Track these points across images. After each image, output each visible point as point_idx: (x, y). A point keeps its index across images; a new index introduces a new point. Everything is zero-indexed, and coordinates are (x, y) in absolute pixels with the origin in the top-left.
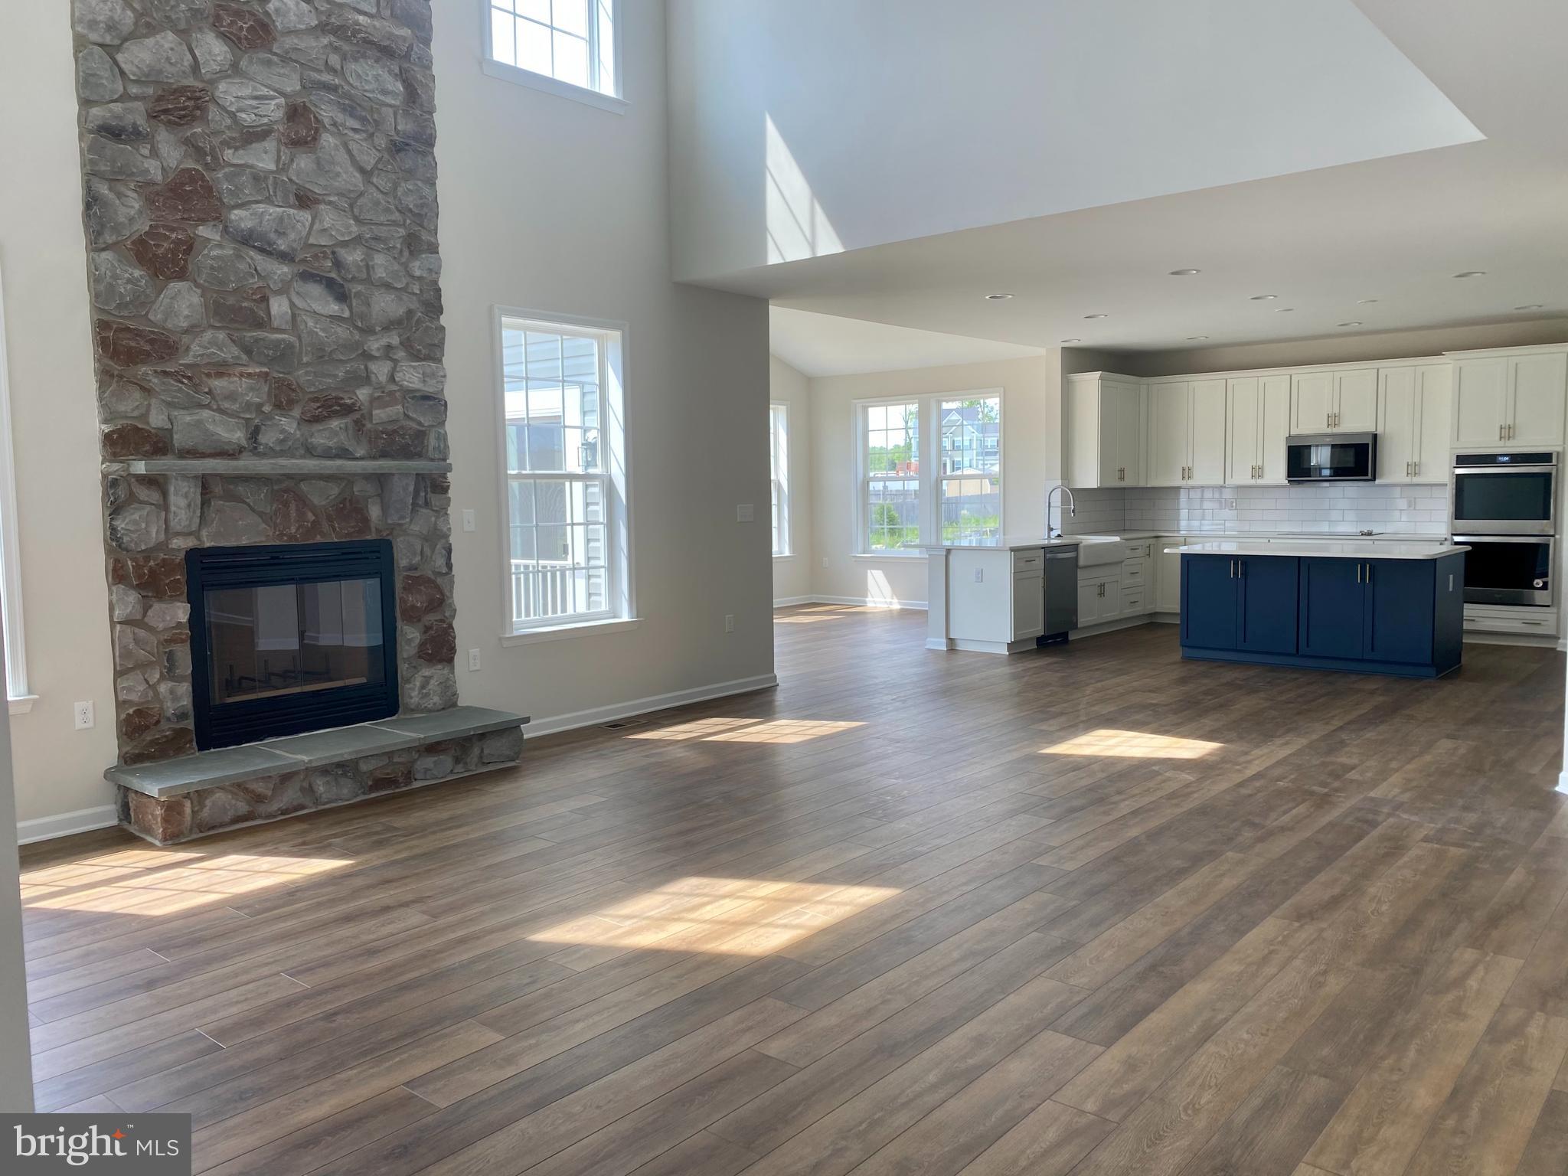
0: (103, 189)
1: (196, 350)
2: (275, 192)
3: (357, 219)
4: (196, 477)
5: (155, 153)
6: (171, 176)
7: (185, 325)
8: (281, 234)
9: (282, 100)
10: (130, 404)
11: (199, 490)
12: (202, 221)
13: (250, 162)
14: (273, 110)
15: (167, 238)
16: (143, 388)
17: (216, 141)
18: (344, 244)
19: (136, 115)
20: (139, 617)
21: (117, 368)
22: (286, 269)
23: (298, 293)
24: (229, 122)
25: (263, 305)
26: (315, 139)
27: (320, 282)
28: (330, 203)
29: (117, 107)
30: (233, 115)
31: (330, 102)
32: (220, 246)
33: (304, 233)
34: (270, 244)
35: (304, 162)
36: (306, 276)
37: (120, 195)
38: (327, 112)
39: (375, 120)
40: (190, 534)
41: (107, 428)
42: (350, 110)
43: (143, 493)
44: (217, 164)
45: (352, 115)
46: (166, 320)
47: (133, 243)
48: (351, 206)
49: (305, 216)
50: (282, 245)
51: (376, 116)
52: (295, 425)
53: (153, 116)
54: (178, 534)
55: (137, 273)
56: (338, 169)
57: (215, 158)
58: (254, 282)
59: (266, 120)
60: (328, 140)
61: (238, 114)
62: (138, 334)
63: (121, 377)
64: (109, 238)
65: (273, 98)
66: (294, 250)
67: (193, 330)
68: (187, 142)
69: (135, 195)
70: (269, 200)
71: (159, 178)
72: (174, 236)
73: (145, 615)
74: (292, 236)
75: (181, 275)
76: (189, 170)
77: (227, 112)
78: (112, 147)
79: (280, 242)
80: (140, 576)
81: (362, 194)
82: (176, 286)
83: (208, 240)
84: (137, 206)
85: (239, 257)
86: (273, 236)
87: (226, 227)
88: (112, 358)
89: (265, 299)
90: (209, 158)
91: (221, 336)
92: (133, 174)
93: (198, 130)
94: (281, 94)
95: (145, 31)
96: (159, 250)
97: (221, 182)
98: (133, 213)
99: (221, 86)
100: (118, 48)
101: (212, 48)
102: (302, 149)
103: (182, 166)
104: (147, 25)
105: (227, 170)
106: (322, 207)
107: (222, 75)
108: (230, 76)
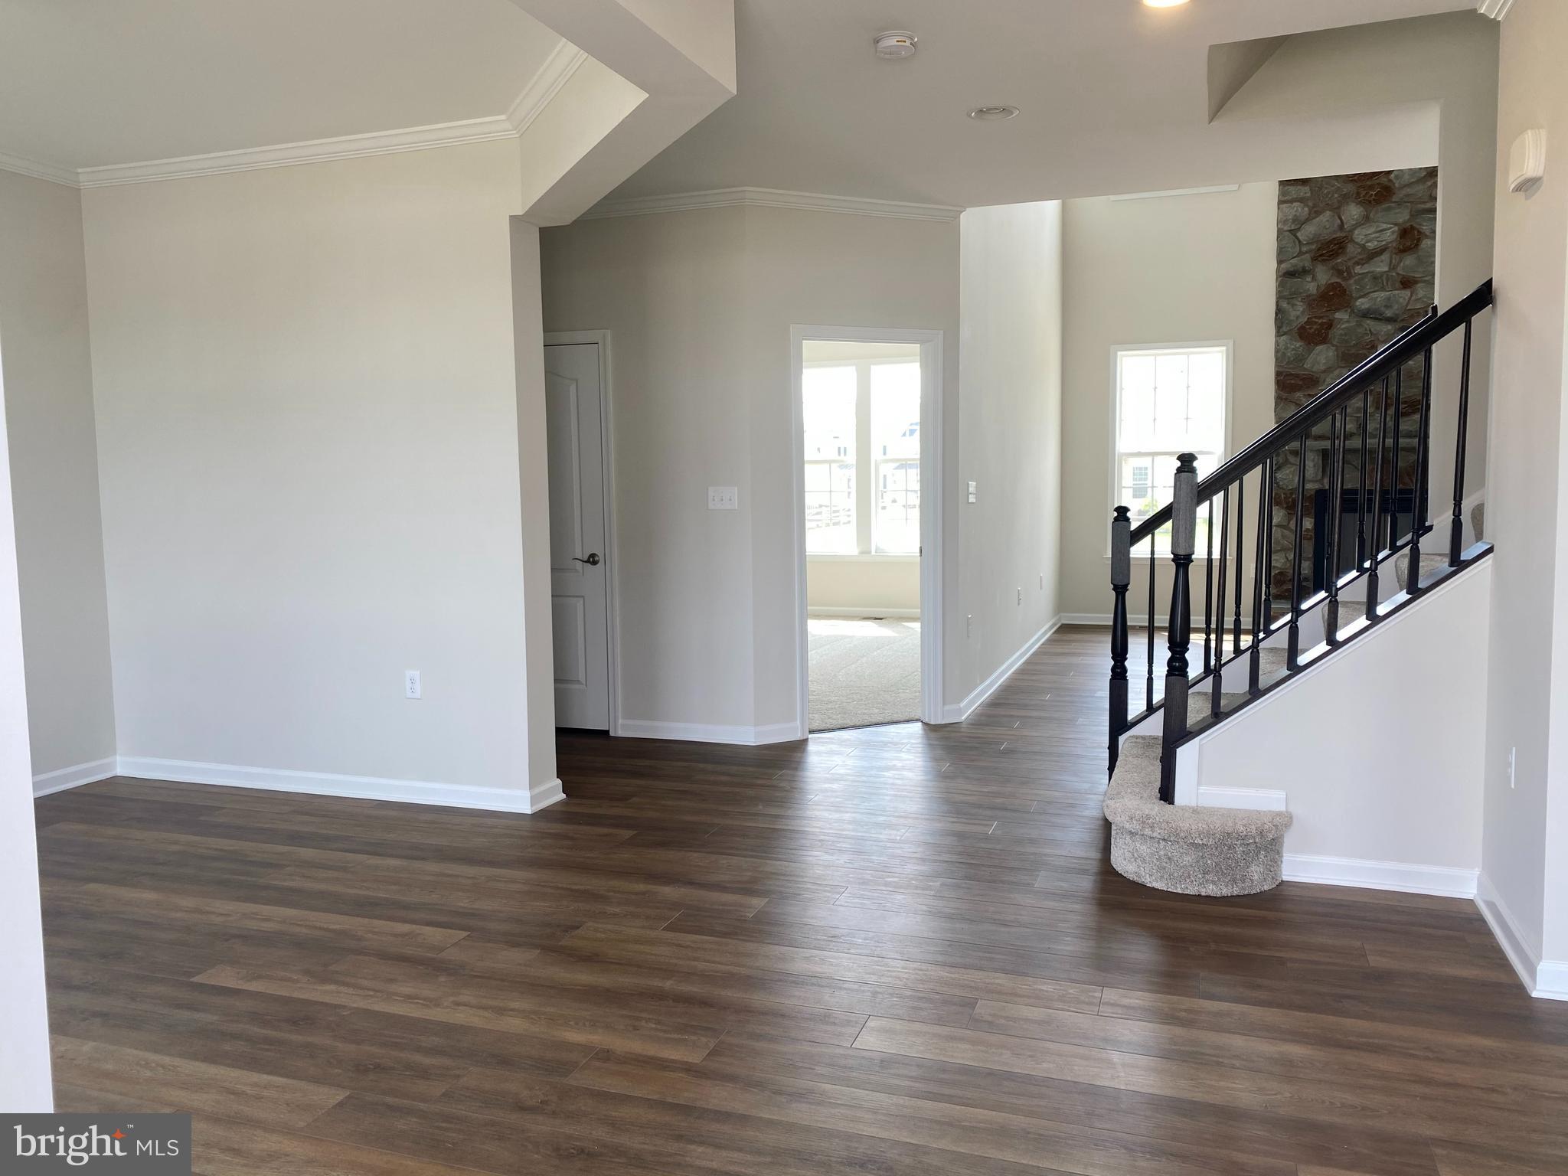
0: (1284, 305)
1: (1329, 381)
2: (1387, 284)
4: (1319, 450)
5: (1314, 279)
6: (1323, 288)
7: (1323, 368)
8: (1386, 307)
9: (1396, 228)
11: (1321, 458)
12: (1337, 310)
13: (1372, 270)
14: (1390, 236)
15: (1316, 323)
17: (1350, 263)
19: (1306, 261)
20: (1285, 524)
21: (1285, 395)
22: (1390, 327)
24: (1359, 250)
26: (1417, 245)
28: (1425, 281)
29: (1294, 261)
30: (1363, 247)
32: (1348, 322)
33: (1405, 304)
34: (1381, 314)
35: (1409, 260)
37: (1293, 305)
40: (1317, 481)
43: (1292, 459)
44: (1350, 276)
46: (1312, 367)
47: (1298, 329)
49: (1407, 293)
50: (1389, 313)
53: (1314, 259)
54: (1310, 481)
55: (1298, 344)
57: (1349, 273)
58: (1368, 338)
59: (1384, 243)
61: (1366, 244)
62: (1297, 376)
63: (1286, 399)
64: (1285, 329)
65: (1391, 228)
66: (1397, 315)
67: (1328, 370)
68: (1333, 268)
69: (1301, 304)
70: (1383, 289)
71: (1315, 292)
72: (1320, 321)
73: (1289, 523)
74: (1396, 307)
75: (1324, 340)
76: (1332, 284)
77: (1359, 245)
78: (1291, 281)
79: (1387, 312)
80: (1287, 503)
82: (1319, 348)
83: (1341, 319)
84: (1301, 309)
85: (1359, 325)
86: (1382, 309)
87: (1353, 310)
88: (1282, 390)
90: (1345, 274)
92: (1301, 293)
93: (1339, 261)
94: (1396, 224)
95: (1314, 215)
96: (1313, 330)
97: (1352, 286)
98: (1298, 313)
99: (1356, 232)
100: (1299, 229)
101: (1353, 212)
102: (1408, 253)
103: (1329, 282)
104: (1315, 212)
105: (1357, 277)
106: (1419, 285)
107: (1358, 225)
108: (1363, 224)
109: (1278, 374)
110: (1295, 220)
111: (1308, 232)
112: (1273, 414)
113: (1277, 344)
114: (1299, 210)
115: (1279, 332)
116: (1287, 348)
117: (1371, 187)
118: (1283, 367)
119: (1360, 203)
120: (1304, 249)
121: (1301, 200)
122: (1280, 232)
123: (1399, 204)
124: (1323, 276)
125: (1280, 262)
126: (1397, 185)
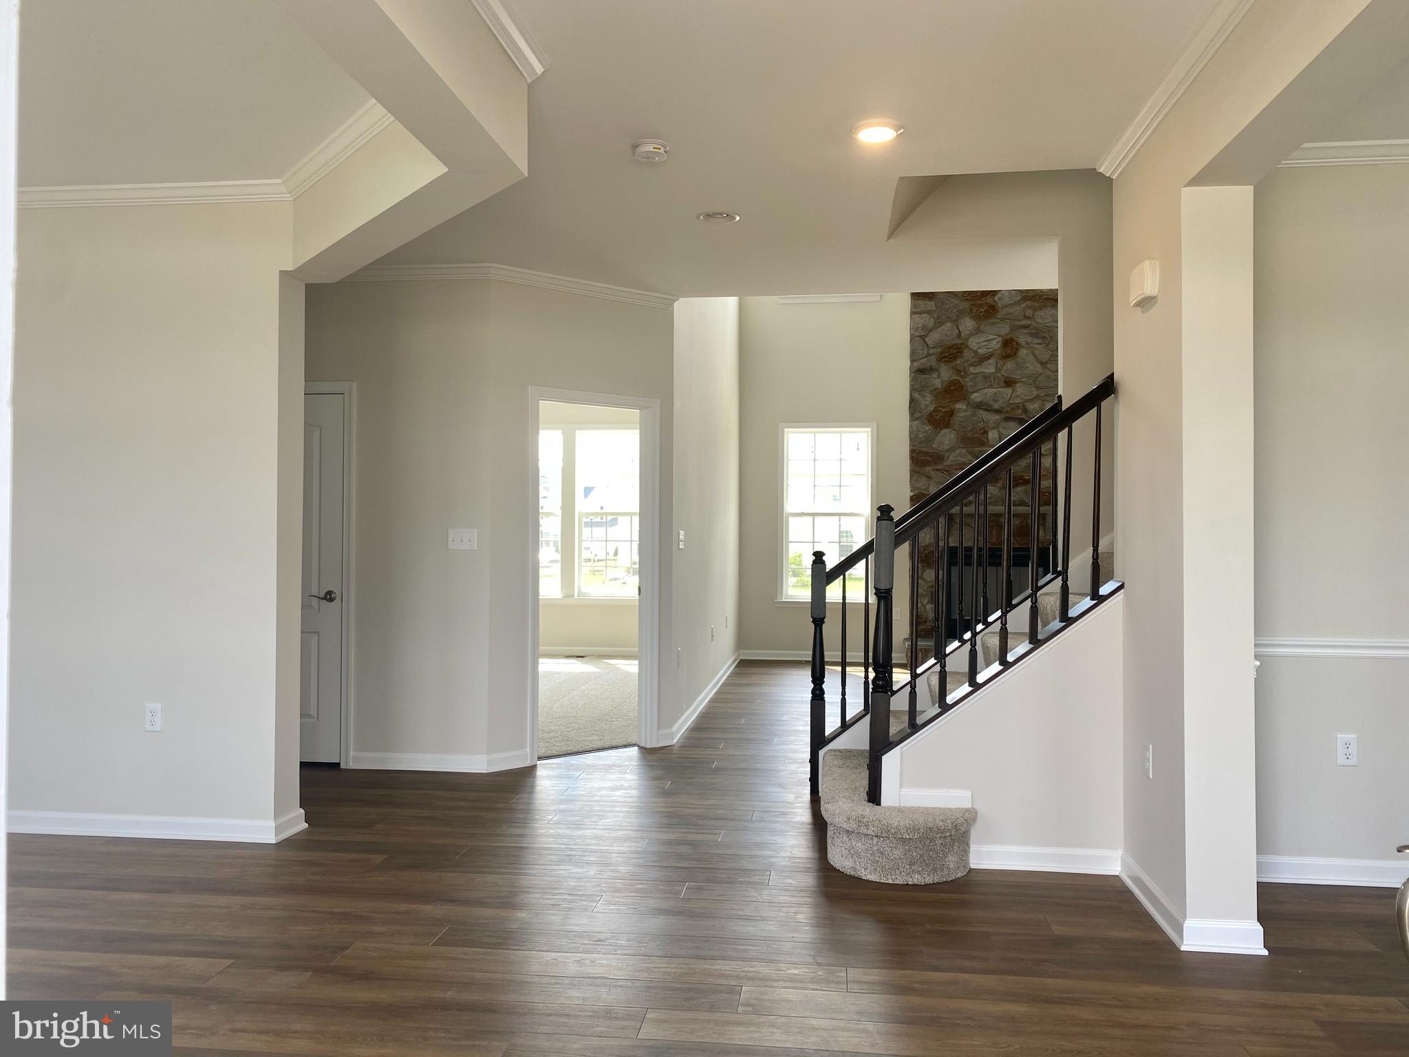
0: (916, 395)
1: (952, 459)
2: (994, 382)
3: (1038, 388)
5: (939, 376)
6: (946, 384)
7: (947, 448)
8: (995, 401)
9: (1000, 339)
10: (922, 483)
12: (958, 401)
13: (982, 371)
14: (996, 344)
15: (941, 411)
16: (927, 477)
17: (966, 365)
18: (1030, 401)
19: (932, 361)
20: (920, 574)
21: (917, 469)
22: (997, 417)
23: (1004, 428)
24: (973, 355)
25: (985, 435)
26: (1015, 354)
27: (1015, 421)
28: (1022, 382)
29: (923, 361)
30: (975, 352)
31: (1025, 334)
32: (965, 411)
33: (1008, 398)
34: (990, 407)
35: (1010, 365)
36: (1008, 419)
37: (923, 396)
38: (1022, 339)
39: (1050, 336)
41: (912, 494)
42: (1036, 335)
44: (966, 374)
45: (1037, 337)
46: (939, 447)
47: (927, 416)
48: (1035, 381)
49: (1009, 391)
50: (996, 406)
51: (1051, 335)
52: (998, 490)
53: (939, 360)
55: (928, 428)
56: (1027, 365)
57: (965, 372)
58: (981, 425)
59: (991, 350)
60: (1023, 352)
61: (979, 350)
62: (927, 453)
63: (919, 472)
64: (917, 415)
65: (994, 339)
66: (1002, 407)
67: (951, 450)
68: (954, 368)
69: (929, 395)
70: (991, 386)
71: (940, 386)
72: (944, 410)
73: (922, 574)
74: (1002, 401)
75: (947, 425)
76: (953, 380)
77: (972, 350)
78: (921, 377)
79: (995, 405)
80: (921, 557)
81: (1040, 375)
82: (944, 431)
83: (960, 409)
84: (930, 400)
85: (974, 415)
86: (991, 402)
87: (969, 402)
88: (915, 465)
89: (986, 432)
90: (962, 373)
91: (964, 451)
92: (929, 387)
93: (959, 362)
94: (1000, 336)
95: (938, 325)
96: (938, 417)
97: (968, 383)
98: (928, 403)
99: (971, 340)
100: (926, 336)
101: (968, 324)
102: (1009, 359)
103: (951, 379)
104: (939, 323)
105: (972, 376)
106: (1018, 385)
107: (971, 335)
108: (975, 334)
109: (912, 451)
110: (924, 328)
111: (933, 338)
112: (909, 484)
113: (911, 427)
114: (927, 320)
115: (913, 417)
116: (918, 431)
117: (981, 306)
118: (914, 445)
119: (973, 318)
120: (931, 351)
121: (928, 312)
122: (912, 338)
123: (1002, 320)
124: (947, 373)
125: (912, 361)
126: (999, 305)
